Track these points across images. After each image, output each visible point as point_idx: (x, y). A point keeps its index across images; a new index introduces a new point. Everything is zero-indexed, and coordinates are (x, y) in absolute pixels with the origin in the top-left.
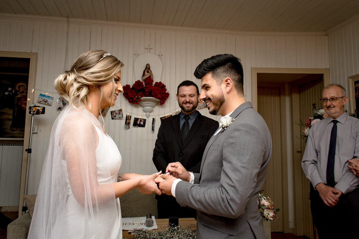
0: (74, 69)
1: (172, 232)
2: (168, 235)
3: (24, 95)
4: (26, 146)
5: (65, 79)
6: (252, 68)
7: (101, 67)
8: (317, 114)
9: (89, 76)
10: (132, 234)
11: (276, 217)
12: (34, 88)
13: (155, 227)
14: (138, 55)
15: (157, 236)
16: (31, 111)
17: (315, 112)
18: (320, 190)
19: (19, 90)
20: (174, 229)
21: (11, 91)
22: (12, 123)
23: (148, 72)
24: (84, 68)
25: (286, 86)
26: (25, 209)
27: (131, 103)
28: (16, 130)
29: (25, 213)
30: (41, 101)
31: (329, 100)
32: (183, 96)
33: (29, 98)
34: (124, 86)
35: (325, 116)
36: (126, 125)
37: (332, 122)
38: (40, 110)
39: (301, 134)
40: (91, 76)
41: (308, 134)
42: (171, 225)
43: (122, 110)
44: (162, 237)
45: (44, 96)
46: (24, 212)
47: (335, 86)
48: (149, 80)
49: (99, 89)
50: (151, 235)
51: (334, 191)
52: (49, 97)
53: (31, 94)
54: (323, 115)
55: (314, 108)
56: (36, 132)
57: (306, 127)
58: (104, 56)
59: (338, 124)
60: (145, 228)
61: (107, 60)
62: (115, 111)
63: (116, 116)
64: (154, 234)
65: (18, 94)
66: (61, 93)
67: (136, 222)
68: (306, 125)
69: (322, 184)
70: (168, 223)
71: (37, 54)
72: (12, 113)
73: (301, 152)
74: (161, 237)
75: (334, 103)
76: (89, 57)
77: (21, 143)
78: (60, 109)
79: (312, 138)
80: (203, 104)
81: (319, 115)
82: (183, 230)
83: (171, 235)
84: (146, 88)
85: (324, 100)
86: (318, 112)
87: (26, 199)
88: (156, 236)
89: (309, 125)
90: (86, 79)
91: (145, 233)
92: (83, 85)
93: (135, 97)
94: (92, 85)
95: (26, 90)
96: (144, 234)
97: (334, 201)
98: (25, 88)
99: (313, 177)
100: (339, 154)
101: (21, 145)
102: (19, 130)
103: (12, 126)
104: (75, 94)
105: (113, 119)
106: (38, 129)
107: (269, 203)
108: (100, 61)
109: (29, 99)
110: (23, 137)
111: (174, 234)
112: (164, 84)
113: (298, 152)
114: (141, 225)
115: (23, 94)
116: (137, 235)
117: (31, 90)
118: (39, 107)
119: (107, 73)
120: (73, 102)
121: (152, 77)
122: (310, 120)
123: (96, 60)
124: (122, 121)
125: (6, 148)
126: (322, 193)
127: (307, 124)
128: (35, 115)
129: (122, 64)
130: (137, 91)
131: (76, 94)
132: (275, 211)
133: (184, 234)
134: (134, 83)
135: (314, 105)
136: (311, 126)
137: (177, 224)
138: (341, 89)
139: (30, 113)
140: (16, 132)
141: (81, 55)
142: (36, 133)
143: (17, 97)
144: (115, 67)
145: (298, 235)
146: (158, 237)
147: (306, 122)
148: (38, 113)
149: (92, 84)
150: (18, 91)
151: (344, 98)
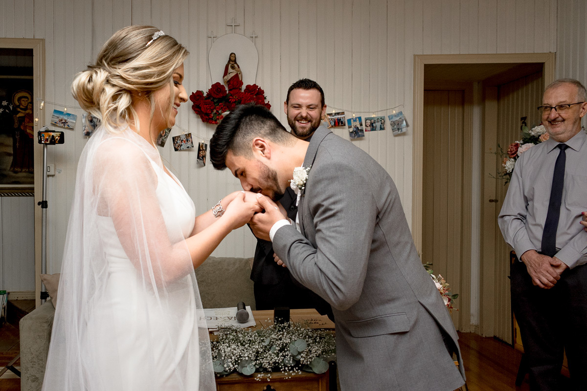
0: (104, 61)
1: (280, 331)
2: (273, 336)
3: (29, 113)
4: (38, 198)
5: (89, 81)
6: (415, 56)
7: (152, 58)
8: (529, 134)
9: (131, 74)
10: (215, 334)
11: (452, 308)
12: (44, 99)
13: (252, 322)
14: (215, 38)
15: (256, 338)
16: (41, 139)
17: (526, 130)
18: (529, 262)
19: (20, 104)
20: (282, 326)
21: (6, 107)
22: (13, 159)
23: (233, 68)
24: (121, 59)
25: (476, 87)
26: (44, 295)
27: (206, 123)
28: (21, 172)
29: (46, 301)
30: (56, 123)
31: (555, 108)
32: (297, 106)
33: (36, 118)
34: (193, 93)
35: (544, 137)
36: (199, 160)
37: (557, 148)
38: (57, 138)
39: (497, 169)
40: (134, 74)
41: (511, 169)
42: (277, 320)
43: (191, 134)
44: (264, 339)
45: (61, 113)
46: (43, 300)
47: (567, 84)
48: (235, 82)
49: (148, 96)
50: (245, 336)
51: (552, 263)
52: (69, 115)
53: (39, 110)
54: (540, 136)
55: (524, 124)
56: (53, 174)
57: (508, 157)
58: (155, 38)
59: (567, 151)
60: (235, 324)
61: (160, 45)
62: (179, 137)
63: (182, 145)
64: (250, 334)
65: (19, 112)
66: (86, 106)
67: (221, 316)
68: (508, 154)
69: (533, 252)
70: (273, 317)
71: (43, 40)
72: (11, 143)
73: (497, 201)
74: (262, 339)
75: (564, 114)
76: (129, 39)
77: (30, 192)
78: (88, 134)
79: (520, 177)
80: (328, 121)
81: (534, 136)
82: (297, 328)
83: (278, 336)
84: (231, 95)
85: (546, 107)
86: (530, 132)
87: (45, 280)
88: (253, 337)
89: (513, 154)
90: (125, 79)
91: (236, 332)
92: (122, 91)
93: (212, 111)
94: (137, 91)
95: (31, 105)
96: (235, 334)
97: (552, 279)
98: (30, 101)
99: (517, 242)
100: (567, 204)
101: (31, 196)
102: (25, 172)
103: (14, 165)
104: (110, 107)
105: (176, 150)
106: (55, 169)
107: (441, 284)
108: (149, 46)
109: (37, 120)
110: (33, 183)
111: (283, 334)
112: (262, 88)
113: (491, 201)
114: (229, 320)
115: (27, 112)
116: (223, 336)
117: (40, 105)
118: (54, 131)
119: (160, 68)
120: (108, 120)
121: (240, 76)
122: (517, 146)
123: (141, 45)
124: (191, 153)
125: (8, 202)
126: (531, 266)
127: (510, 153)
128: (48, 146)
129: (186, 50)
130: (215, 101)
131: (112, 106)
132: (450, 297)
133: (299, 335)
134: (210, 87)
135: (524, 119)
136: (518, 157)
137: (287, 318)
138: (577, 88)
139: (40, 142)
140: (20, 175)
141: (114, 35)
142: (53, 176)
143: (18, 116)
144: (174, 58)
145: (484, 336)
146: (258, 338)
147: (509, 150)
148: (53, 142)
149: (137, 89)
150: (18, 106)
151: (583, 104)
